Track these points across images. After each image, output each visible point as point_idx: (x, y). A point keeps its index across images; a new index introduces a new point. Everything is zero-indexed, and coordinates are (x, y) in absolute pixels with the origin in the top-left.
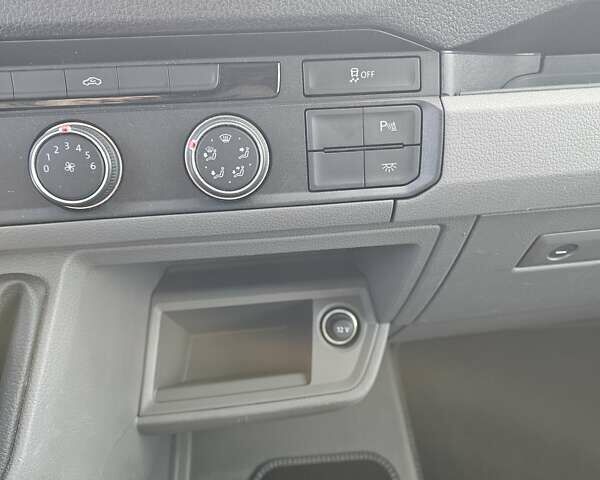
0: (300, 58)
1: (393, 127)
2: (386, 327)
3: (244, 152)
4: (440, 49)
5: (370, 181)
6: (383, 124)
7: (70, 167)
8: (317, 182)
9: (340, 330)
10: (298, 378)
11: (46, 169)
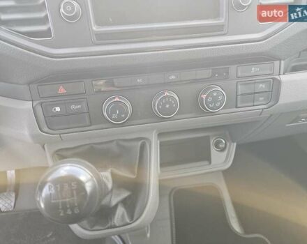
0: (236, 66)
1: (264, 86)
2: (235, 144)
3: (220, 98)
4: (280, 60)
5: (255, 104)
6: (261, 85)
7: (167, 106)
8: (239, 105)
9: (221, 146)
10: (206, 163)
11: (160, 107)
